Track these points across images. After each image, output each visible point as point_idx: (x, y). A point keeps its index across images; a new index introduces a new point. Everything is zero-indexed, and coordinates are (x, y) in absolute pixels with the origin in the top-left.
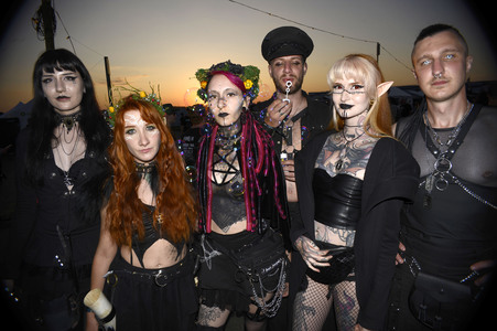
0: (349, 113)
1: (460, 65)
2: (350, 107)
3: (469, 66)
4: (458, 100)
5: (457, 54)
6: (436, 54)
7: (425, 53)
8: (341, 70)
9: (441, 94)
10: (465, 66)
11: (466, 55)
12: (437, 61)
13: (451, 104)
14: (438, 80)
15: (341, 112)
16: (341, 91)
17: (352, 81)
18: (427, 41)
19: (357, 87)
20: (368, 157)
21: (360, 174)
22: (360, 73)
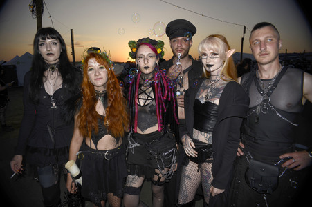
0: (211, 69)
1: (275, 45)
2: (212, 66)
3: (280, 46)
4: (274, 63)
5: (274, 39)
6: (262, 38)
7: (256, 38)
8: (205, 46)
9: (264, 60)
10: (278, 45)
11: (279, 39)
12: (263, 43)
13: (271, 66)
14: (263, 53)
15: (207, 68)
16: (206, 57)
17: (212, 51)
18: (258, 31)
19: (215, 54)
20: (221, 92)
21: (217, 102)
22: (216, 46)
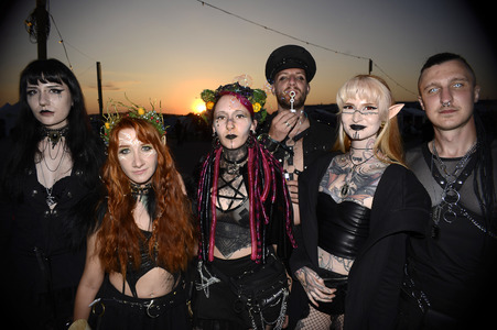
0: (361, 134)
1: (469, 94)
2: (362, 128)
3: (477, 96)
4: (466, 129)
5: (466, 83)
6: (444, 82)
7: (433, 81)
8: (353, 90)
9: (449, 123)
10: (473, 95)
11: (474, 85)
12: (445, 90)
13: (459, 133)
14: (446, 109)
15: (352, 133)
16: (352, 111)
17: (364, 102)
18: (435, 69)
19: (369, 108)
20: (376, 183)
21: (368, 202)
22: (375, 94)
